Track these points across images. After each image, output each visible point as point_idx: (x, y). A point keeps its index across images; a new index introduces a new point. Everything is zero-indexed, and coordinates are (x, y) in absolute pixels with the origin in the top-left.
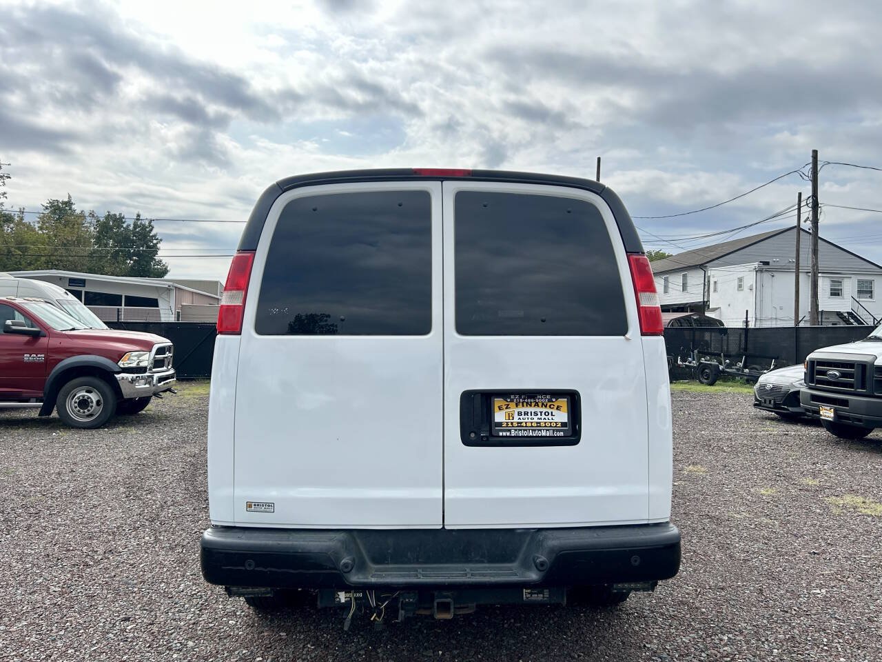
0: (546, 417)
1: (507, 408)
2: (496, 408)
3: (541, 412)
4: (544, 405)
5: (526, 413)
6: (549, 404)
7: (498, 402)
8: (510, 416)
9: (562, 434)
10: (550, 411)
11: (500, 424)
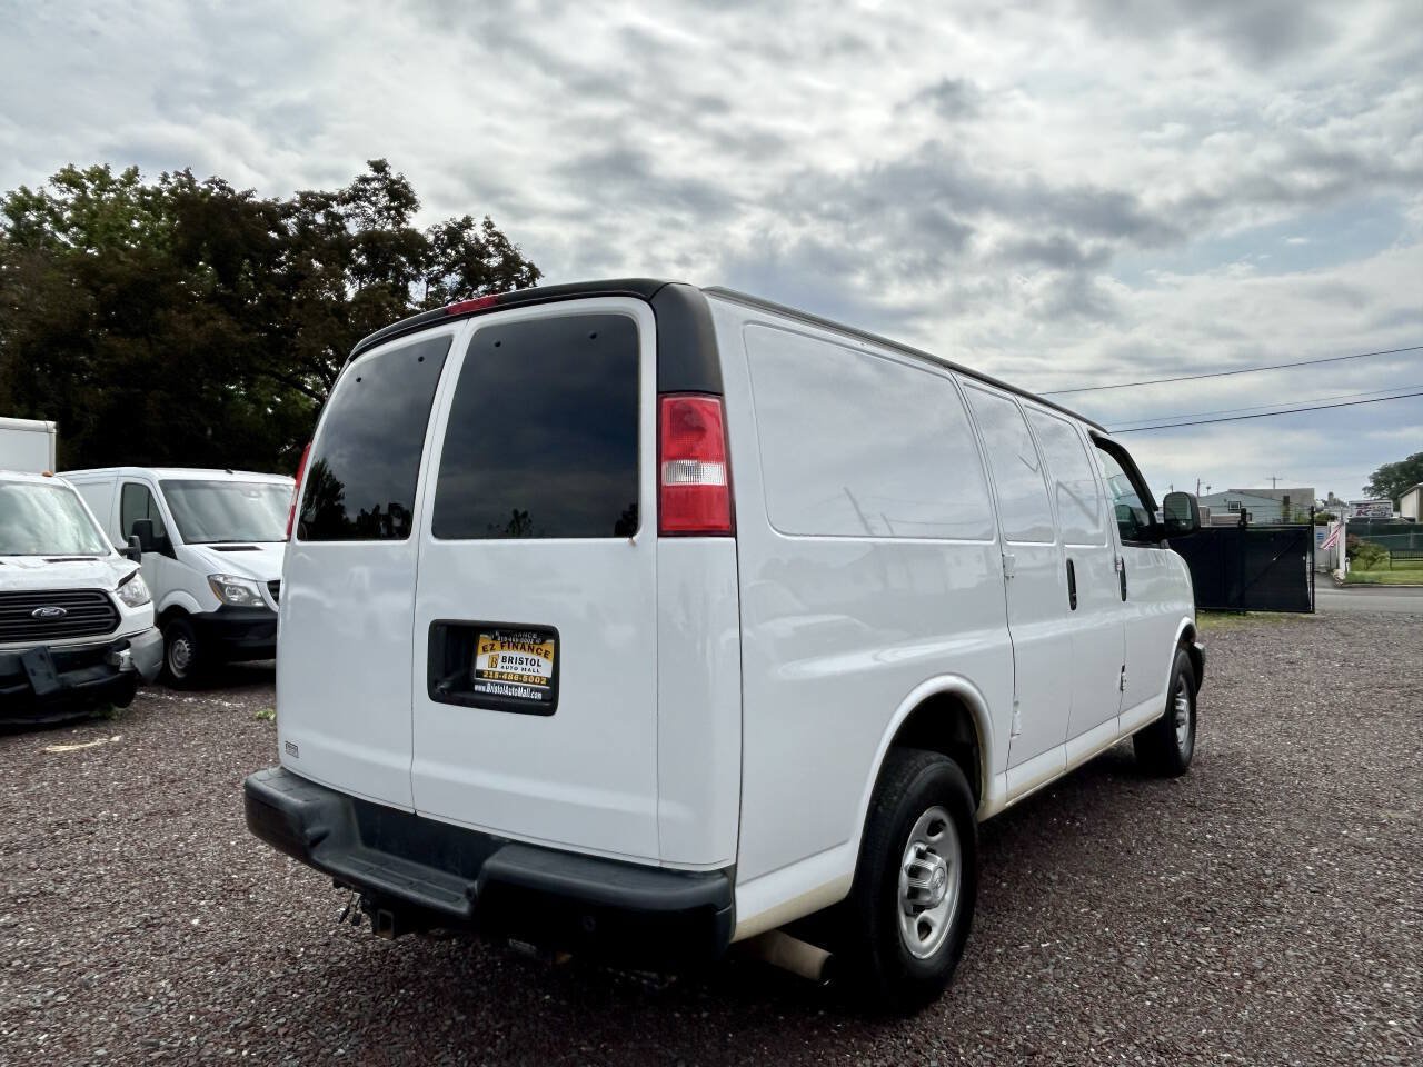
0: (532, 668)
1: (492, 649)
2: (480, 649)
3: (527, 659)
4: (531, 649)
5: (511, 660)
6: (536, 647)
7: (484, 640)
8: (494, 662)
9: (539, 696)
10: (536, 658)
11: (480, 674)
